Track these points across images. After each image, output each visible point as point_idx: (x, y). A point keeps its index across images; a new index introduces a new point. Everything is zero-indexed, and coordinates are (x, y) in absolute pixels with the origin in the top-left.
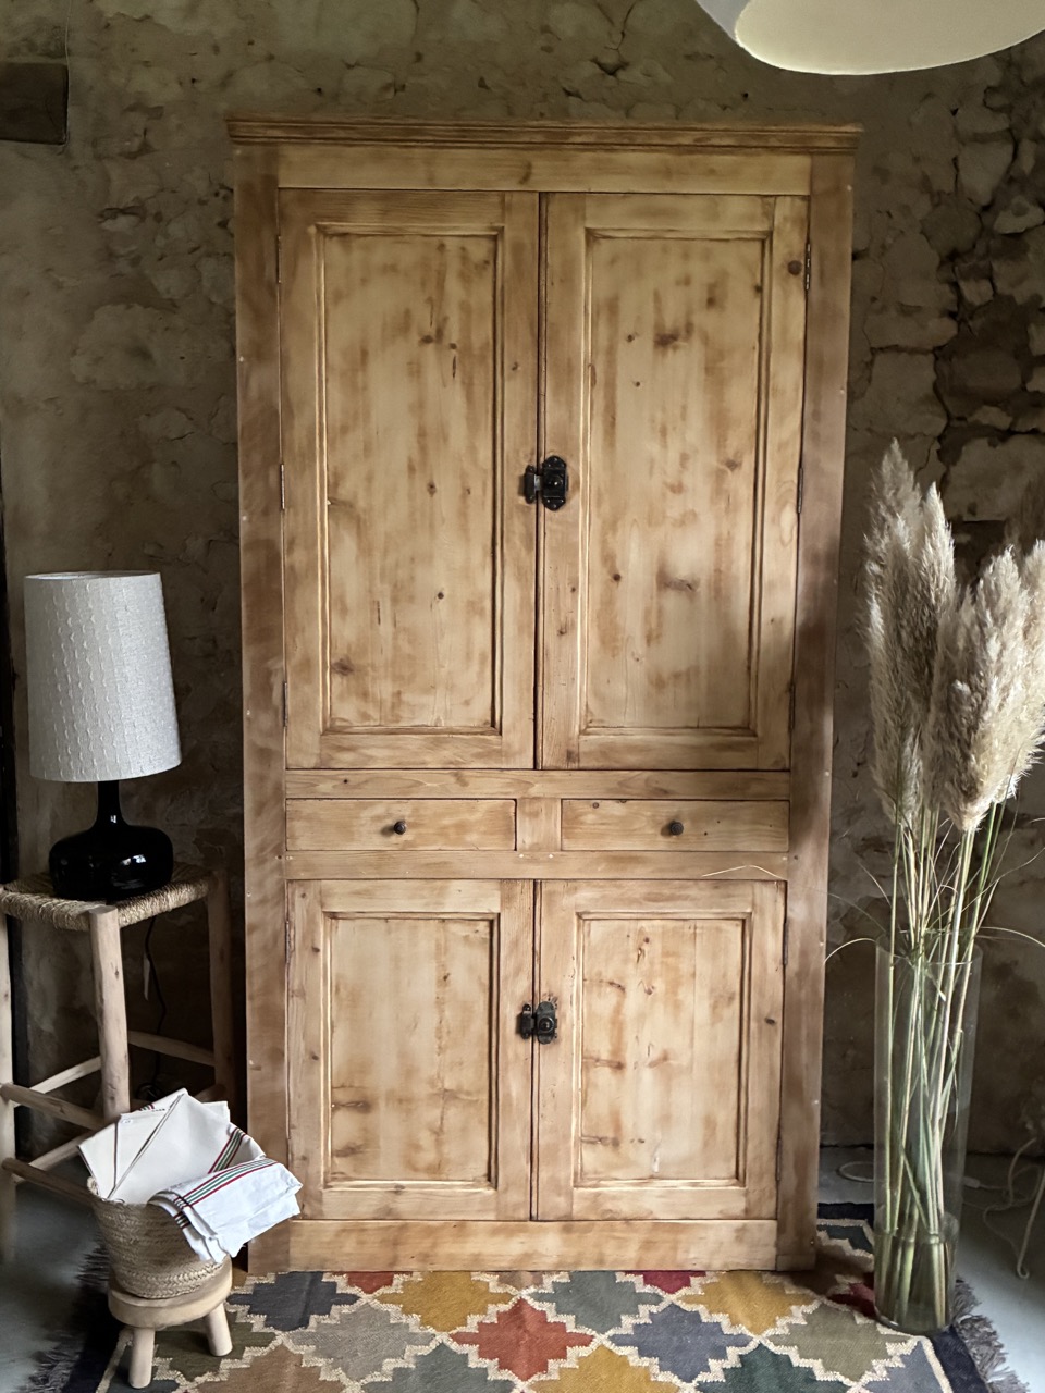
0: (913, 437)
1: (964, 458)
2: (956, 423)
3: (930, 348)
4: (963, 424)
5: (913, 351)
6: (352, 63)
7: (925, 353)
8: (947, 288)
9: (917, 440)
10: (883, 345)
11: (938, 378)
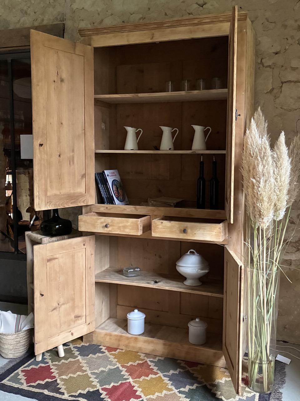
6: (132, 13)
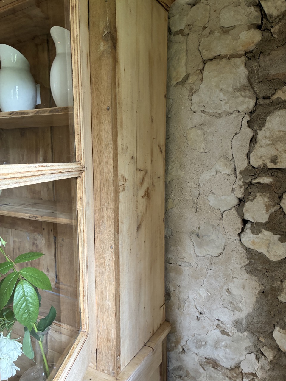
0: (231, 114)
1: (268, 124)
2: (261, 101)
3: (243, 53)
4: (267, 101)
7: (240, 56)
8: (252, 9)
9: (234, 115)
10: (210, 57)
11: (249, 72)
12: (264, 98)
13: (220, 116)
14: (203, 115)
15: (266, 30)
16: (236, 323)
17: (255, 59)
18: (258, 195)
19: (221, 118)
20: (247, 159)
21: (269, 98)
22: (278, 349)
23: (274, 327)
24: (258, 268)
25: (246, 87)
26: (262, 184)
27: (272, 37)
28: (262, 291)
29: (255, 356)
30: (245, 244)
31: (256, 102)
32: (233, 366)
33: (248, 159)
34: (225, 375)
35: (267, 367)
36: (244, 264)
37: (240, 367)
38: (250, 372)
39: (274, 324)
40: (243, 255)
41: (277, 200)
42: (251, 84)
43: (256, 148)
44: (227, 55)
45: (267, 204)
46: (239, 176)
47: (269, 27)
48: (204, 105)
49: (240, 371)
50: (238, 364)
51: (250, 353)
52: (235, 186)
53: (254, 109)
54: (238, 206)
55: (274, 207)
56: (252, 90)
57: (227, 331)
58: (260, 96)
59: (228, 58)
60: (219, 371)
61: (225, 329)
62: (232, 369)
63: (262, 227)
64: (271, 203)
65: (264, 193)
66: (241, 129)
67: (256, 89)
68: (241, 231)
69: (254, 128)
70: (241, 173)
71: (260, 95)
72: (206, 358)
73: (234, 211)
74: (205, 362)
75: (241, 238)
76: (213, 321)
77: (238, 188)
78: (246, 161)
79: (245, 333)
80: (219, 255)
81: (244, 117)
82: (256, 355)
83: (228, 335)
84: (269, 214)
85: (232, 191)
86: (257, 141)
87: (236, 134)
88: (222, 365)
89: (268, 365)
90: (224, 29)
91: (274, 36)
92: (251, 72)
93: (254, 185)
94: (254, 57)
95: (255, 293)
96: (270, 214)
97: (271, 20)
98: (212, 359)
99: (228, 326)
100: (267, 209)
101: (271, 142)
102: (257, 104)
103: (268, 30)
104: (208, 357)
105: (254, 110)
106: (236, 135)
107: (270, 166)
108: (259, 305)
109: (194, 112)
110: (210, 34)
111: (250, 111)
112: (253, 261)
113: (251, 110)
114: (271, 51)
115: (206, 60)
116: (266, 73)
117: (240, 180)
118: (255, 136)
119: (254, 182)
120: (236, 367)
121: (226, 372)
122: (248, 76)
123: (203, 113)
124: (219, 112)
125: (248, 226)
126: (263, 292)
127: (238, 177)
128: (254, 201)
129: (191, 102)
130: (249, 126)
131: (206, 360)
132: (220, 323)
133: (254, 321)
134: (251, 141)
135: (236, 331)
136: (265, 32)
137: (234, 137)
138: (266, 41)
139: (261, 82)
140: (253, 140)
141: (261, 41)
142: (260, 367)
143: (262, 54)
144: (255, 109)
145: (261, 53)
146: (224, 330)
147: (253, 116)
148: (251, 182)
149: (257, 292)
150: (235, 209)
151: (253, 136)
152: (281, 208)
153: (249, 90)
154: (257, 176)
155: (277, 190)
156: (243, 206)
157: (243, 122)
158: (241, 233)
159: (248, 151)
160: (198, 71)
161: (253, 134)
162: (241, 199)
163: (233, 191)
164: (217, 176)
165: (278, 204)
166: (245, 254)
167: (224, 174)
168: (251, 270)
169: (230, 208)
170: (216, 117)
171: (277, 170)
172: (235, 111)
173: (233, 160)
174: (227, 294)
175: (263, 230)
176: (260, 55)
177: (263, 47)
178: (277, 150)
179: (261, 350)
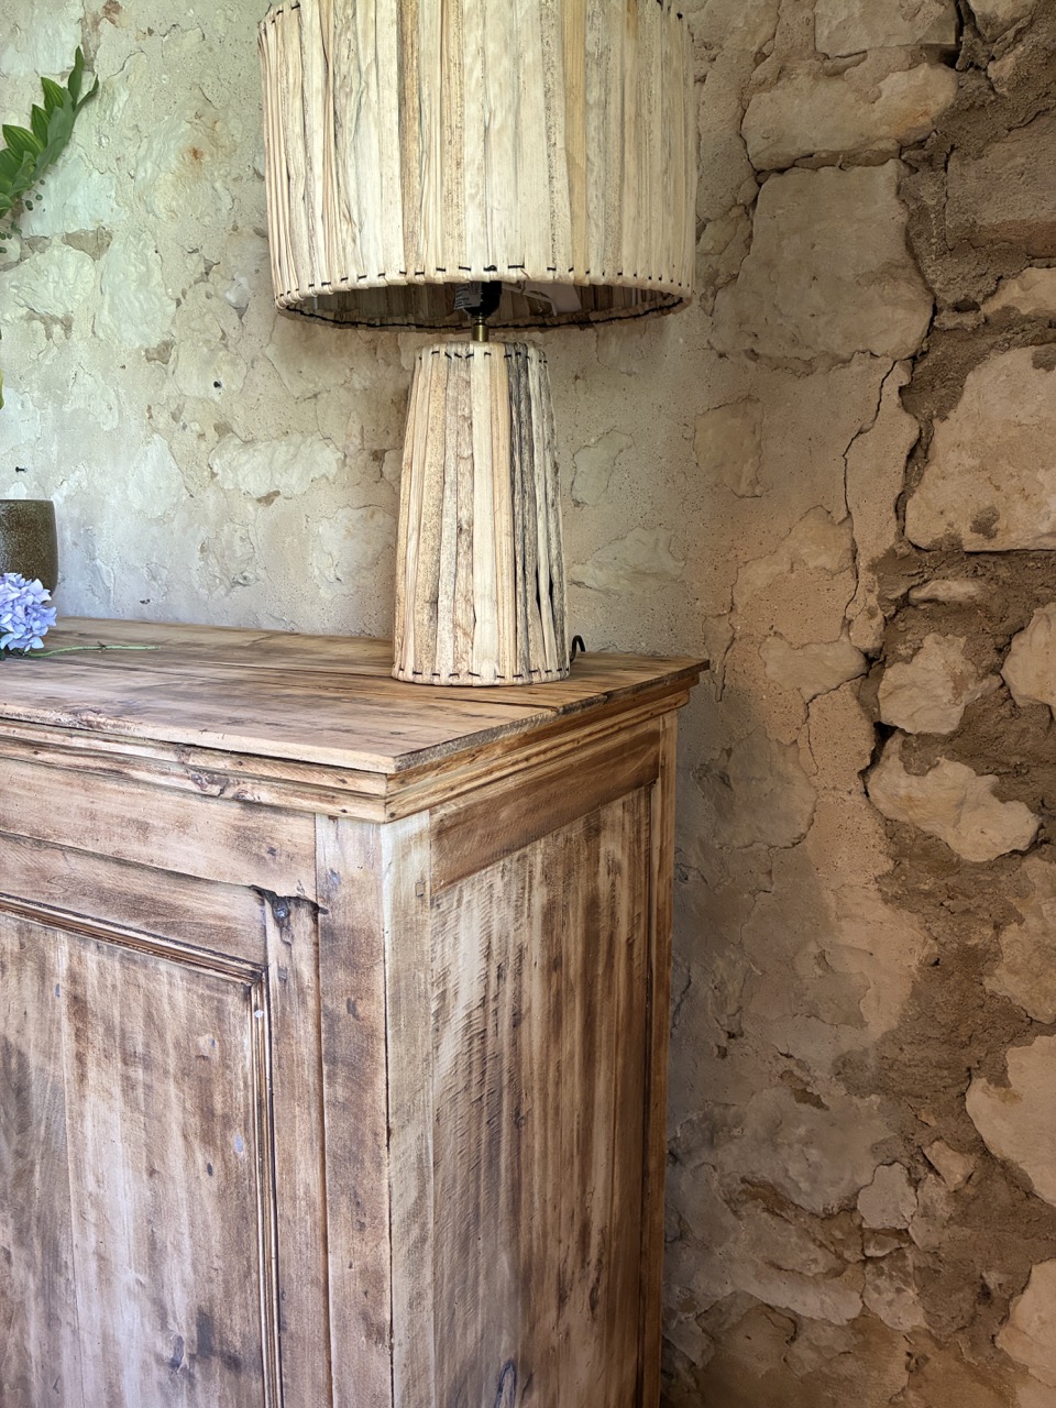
0: (846, 362)
1: (968, 400)
2: (948, 320)
3: (891, 146)
4: (969, 320)
5: (845, 161)
7: (880, 159)
9: (855, 368)
10: (778, 160)
11: (911, 216)
12: (959, 308)
13: (809, 368)
14: (752, 365)
15: (971, 70)
16: (844, 1065)
17: (933, 170)
18: (929, 641)
19: (810, 378)
20: (894, 519)
21: (975, 307)
22: (980, 1148)
23: (970, 1077)
24: (922, 887)
25: (900, 270)
26: (944, 603)
27: (991, 92)
28: (933, 961)
29: (906, 1172)
30: (881, 807)
31: (932, 320)
32: (834, 1205)
33: (898, 519)
34: (806, 1233)
35: (944, 1210)
36: (877, 874)
37: (855, 1209)
38: (887, 1225)
39: (969, 1069)
40: (872, 842)
41: (991, 658)
42: (915, 257)
43: (927, 481)
44: (835, 154)
45: (958, 671)
46: (866, 578)
47: (981, 59)
48: (756, 331)
49: (857, 1221)
50: (850, 1201)
51: (890, 1164)
52: (852, 610)
53: (925, 345)
54: (863, 680)
55: (981, 680)
56: (919, 280)
57: (816, 1093)
58: (945, 301)
59: (840, 167)
60: (787, 1221)
61: (808, 1084)
62: (830, 1217)
63: (940, 747)
64: (972, 668)
65: (950, 636)
66: (877, 415)
67: (931, 277)
68: (868, 761)
69: (921, 413)
70: (874, 567)
71: (945, 298)
72: (744, 1180)
73: (846, 695)
74: (743, 1191)
75: (869, 785)
76: (771, 1059)
77: (861, 618)
78: (893, 527)
79: (873, 1097)
80: (794, 845)
81: (888, 373)
82: (908, 1169)
83: (818, 1103)
84: (963, 705)
85: (842, 628)
86: (930, 455)
87: (860, 432)
88: (797, 1202)
89: (948, 1204)
90: (828, 64)
91: (997, 90)
92: (919, 214)
93: (915, 607)
94: (929, 160)
95: (910, 966)
96: (966, 707)
97: (988, 33)
98: (764, 1185)
99: (818, 1074)
100: (955, 688)
101: (976, 462)
102: (936, 329)
103: (978, 68)
104: (749, 1177)
105: (925, 349)
106: (861, 436)
107: (972, 542)
108: (919, 1005)
109: (721, 356)
110: (778, 79)
111: (911, 353)
112: (906, 862)
113: (914, 348)
114: (988, 142)
115: (763, 171)
116: (967, 220)
117: (870, 591)
118: (924, 441)
119: (916, 595)
120: (842, 1209)
121: (810, 1226)
122: (907, 232)
123: (751, 359)
124: (807, 355)
125: (893, 744)
126: (937, 963)
127: (862, 580)
128: (914, 660)
129: (711, 319)
130: (905, 407)
131: (743, 1186)
132: (791, 1064)
133: (904, 1057)
134: (910, 457)
135: (844, 1092)
136: (966, 76)
137: (855, 441)
138: (972, 106)
139: (951, 250)
140: (918, 453)
141: (952, 106)
142: (921, 1208)
143: (954, 153)
144: (928, 346)
145: (953, 148)
146: (804, 1091)
147: (919, 369)
148: (906, 596)
149: (915, 962)
150: (852, 689)
151: (919, 440)
152: (1003, 684)
153: (909, 281)
154: (926, 577)
155: (991, 625)
156: (880, 676)
157: (883, 390)
158: (868, 767)
159: (898, 492)
160: (736, 212)
161: (917, 432)
162: (871, 655)
163: (845, 630)
164: (793, 576)
165: (995, 670)
166: (881, 838)
167: (816, 567)
168: (897, 893)
169: (835, 687)
170: (794, 372)
171: (994, 559)
172: (859, 352)
173: (847, 524)
174: (819, 972)
175: (942, 760)
176: (948, 156)
177: (960, 128)
178: (998, 488)
179: (926, 1153)
